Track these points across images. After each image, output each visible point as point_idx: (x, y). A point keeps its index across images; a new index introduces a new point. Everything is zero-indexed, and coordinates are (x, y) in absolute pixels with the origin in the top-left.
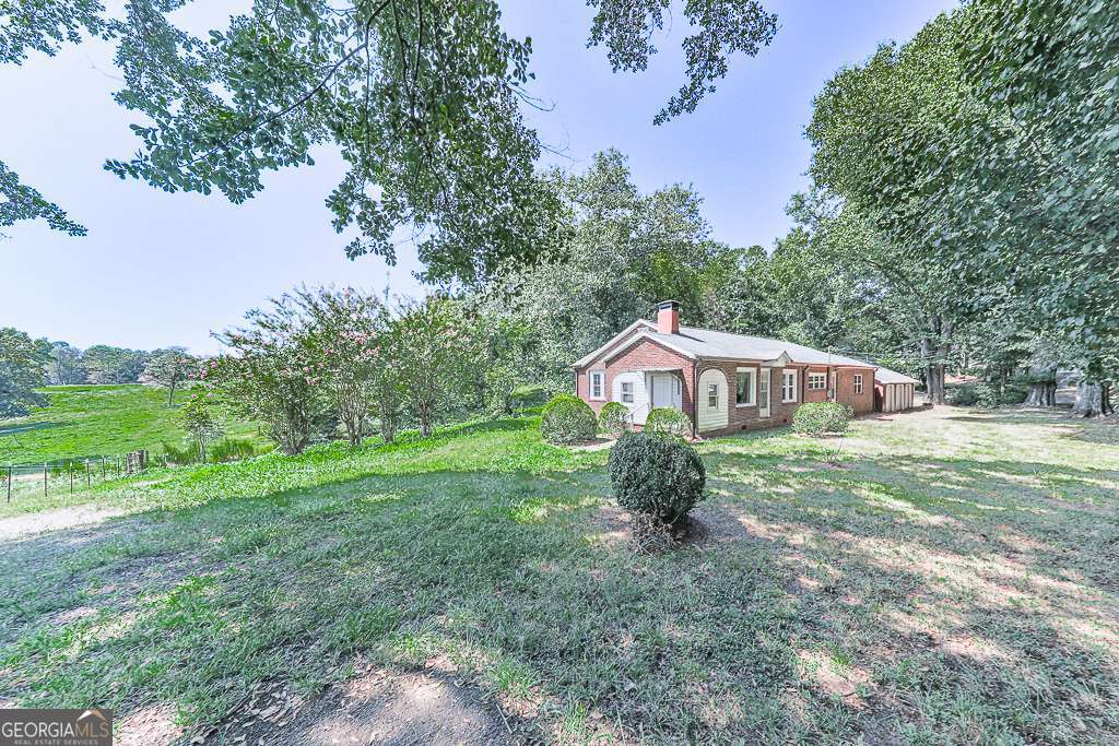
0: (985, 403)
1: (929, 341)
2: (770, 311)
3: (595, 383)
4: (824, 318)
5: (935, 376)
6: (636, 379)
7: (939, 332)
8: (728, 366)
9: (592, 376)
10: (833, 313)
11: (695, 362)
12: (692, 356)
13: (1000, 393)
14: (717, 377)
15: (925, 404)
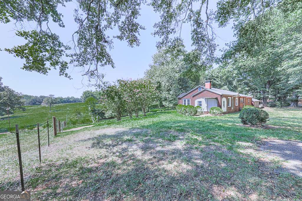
0: (278, 106)
1: (263, 90)
2: (217, 83)
3: (184, 102)
4: (232, 84)
5: (265, 100)
6: (203, 100)
7: (265, 88)
8: (226, 96)
9: (183, 100)
10: (235, 83)
11: (221, 95)
12: (221, 94)
13: (282, 104)
14: (224, 99)
15: (262, 107)
